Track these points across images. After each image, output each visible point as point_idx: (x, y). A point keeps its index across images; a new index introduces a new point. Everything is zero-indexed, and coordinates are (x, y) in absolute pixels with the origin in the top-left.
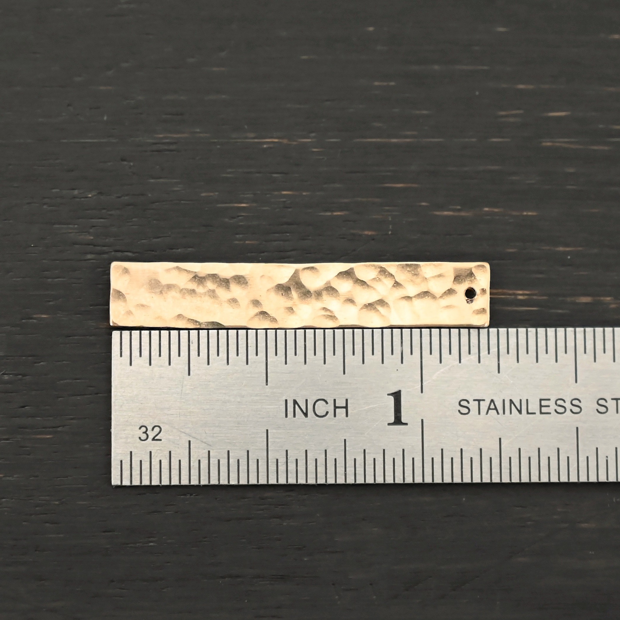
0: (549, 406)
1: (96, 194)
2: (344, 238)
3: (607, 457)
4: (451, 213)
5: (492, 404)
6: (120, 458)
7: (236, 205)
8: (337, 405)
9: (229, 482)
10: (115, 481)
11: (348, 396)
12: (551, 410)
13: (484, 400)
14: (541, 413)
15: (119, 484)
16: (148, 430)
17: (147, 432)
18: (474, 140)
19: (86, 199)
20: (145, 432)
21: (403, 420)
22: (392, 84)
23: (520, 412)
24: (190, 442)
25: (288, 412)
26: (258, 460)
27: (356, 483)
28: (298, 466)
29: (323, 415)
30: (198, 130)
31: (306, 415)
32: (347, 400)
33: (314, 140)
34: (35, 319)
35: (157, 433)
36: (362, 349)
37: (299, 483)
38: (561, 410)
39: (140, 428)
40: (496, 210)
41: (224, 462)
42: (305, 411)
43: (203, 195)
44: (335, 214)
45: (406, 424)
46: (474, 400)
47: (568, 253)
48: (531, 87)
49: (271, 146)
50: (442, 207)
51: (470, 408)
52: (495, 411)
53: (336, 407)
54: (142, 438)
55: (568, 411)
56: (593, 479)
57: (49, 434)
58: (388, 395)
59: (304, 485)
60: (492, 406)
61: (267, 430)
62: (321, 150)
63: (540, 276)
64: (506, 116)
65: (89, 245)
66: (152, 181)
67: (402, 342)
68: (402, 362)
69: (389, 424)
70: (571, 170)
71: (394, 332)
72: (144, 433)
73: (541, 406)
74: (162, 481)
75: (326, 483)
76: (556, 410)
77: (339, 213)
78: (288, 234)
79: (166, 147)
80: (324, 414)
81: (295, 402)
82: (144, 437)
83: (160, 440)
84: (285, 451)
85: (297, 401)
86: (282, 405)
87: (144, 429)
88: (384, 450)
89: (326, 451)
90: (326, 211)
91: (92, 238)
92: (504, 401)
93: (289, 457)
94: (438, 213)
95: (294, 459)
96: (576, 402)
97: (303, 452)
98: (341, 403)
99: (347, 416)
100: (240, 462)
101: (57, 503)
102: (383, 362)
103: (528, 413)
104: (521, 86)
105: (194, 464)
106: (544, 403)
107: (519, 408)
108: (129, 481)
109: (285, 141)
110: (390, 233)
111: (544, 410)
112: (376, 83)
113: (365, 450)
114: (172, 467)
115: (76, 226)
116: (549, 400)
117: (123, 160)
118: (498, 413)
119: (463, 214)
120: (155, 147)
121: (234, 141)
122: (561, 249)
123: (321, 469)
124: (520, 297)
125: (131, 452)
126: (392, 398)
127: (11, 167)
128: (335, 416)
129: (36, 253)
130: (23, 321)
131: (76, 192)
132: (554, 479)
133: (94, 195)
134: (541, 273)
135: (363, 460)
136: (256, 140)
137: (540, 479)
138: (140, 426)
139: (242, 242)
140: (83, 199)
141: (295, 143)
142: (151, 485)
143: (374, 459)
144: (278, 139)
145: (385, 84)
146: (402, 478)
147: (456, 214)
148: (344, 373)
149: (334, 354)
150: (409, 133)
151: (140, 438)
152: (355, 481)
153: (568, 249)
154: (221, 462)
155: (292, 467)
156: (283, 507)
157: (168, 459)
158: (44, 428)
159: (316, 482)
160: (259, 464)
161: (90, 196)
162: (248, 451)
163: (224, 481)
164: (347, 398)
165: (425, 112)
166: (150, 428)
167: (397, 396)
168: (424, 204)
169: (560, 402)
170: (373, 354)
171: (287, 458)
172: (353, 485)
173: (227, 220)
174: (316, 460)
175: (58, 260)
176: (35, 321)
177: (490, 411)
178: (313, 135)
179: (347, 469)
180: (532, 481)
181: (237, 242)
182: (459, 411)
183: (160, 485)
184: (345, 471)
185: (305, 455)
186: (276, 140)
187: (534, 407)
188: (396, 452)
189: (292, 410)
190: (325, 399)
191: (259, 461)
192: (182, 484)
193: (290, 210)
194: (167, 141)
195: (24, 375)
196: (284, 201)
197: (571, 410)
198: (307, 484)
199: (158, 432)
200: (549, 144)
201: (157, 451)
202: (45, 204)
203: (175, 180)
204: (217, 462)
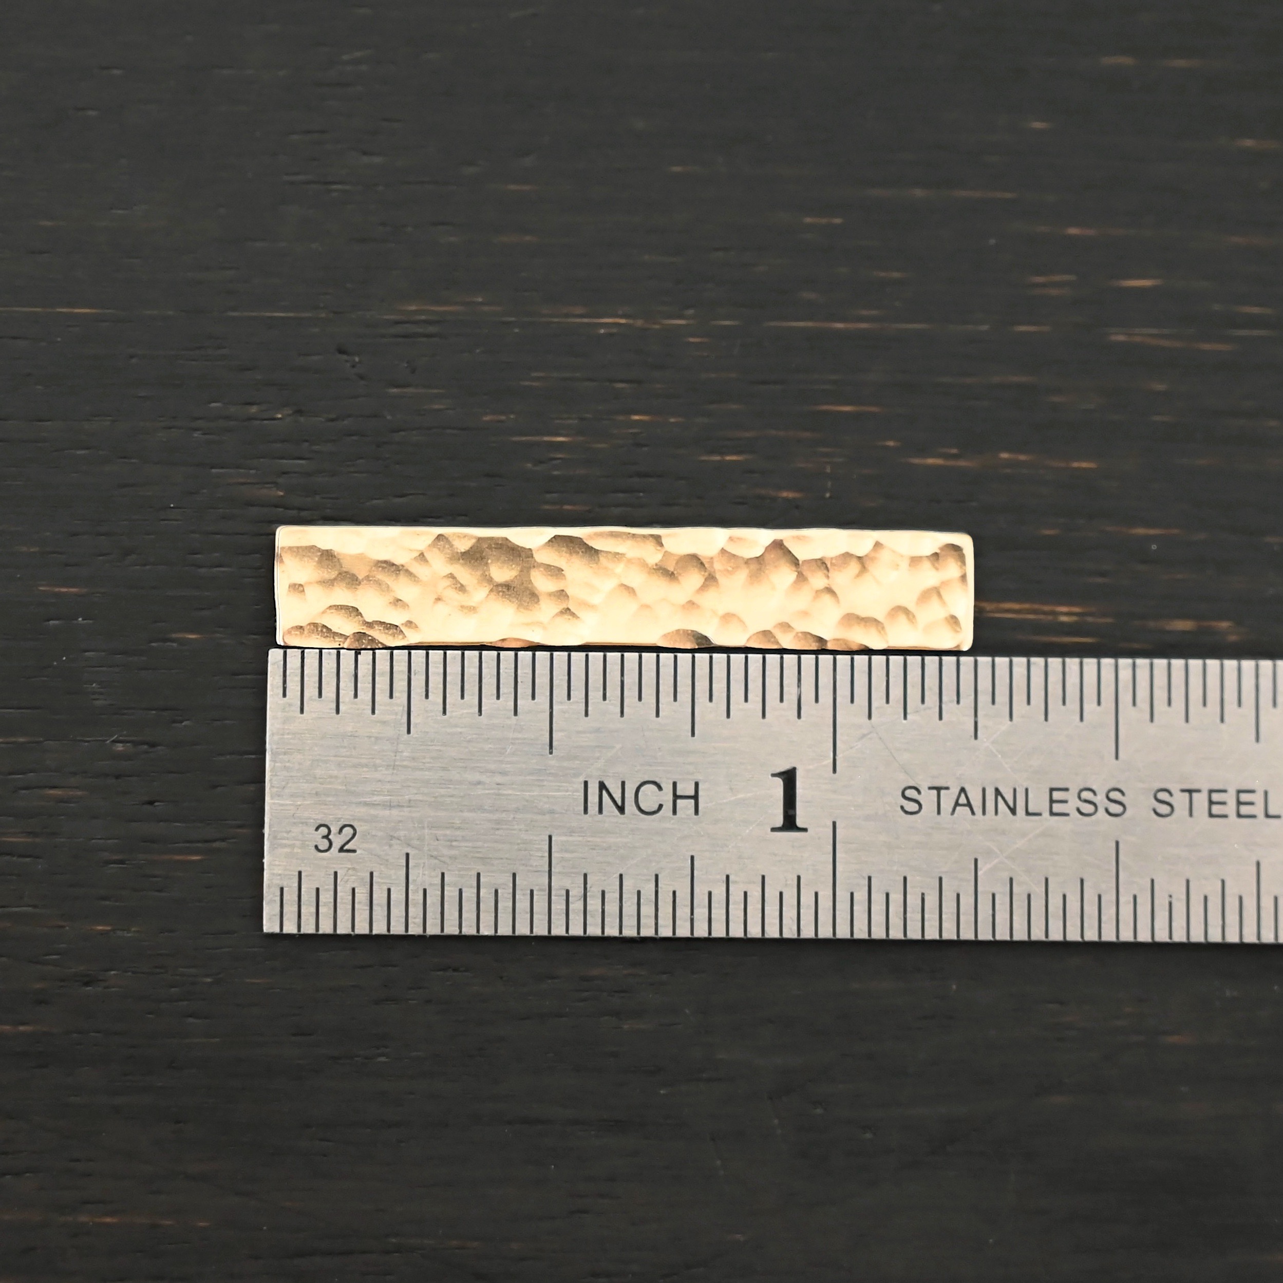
0: (1065, 802)
1: (290, 412)
2: (743, 504)
3: (1171, 896)
4: (939, 461)
5: (963, 795)
6: (278, 882)
7: (546, 439)
8: (678, 793)
9: (478, 931)
10: (270, 925)
11: (698, 777)
12: (1070, 808)
13: (947, 788)
14: (1052, 814)
15: (277, 930)
16: (332, 833)
17: (330, 837)
18: (985, 327)
19: (273, 422)
20: (326, 837)
21: (800, 823)
22: (838, 221)
23: (1013, 811)
24: (407, 855)
25: (589, 804)
26: (532, 892)
27: (711, 937)
28: (606, 904)
29: (653, 810)
30: (480, 300)
31: (621, 809)
32: (697, 784)
33: (691, 322)
34: (173, 640)
35: (348, 839)
36: (726, 689)
37: (606, 934)
38: (1088, 808)
39: (317, 829)
40: (1022, 457)
41: (469, 895)
42: (619, 803)
43: (487, 418)
44: (728, 458)
45: (805, 830)
46: (930, 788)
47: (1153, 539)
48: (1090, 232)
49: (614, 330)
50: (923, 451)
51: (922, 802)
52: (967, 809)
53: (676, 797)
54: (321, 848)
55: (1101, 811)
56: (1144, 936)
57: (196, 853)
58: (774, 775)
59: (615, 938)
60: (963, 800)
61: (550, 837)
62: (705, 340)
63: (1100, 580)
64: (1044, 285)
65: (276, 506)
66: (395, 390)
67: (799, 680)
68: (799, 716)
69: (773, 830)
70: (1160, 387)
71: (784, 660)
72: (324, 837)
73: (1052, 801)
74: (356, 927)
75: (656, 936)
76: (1078, 810)
77: (734, 458)
78: (641, 494)
79: (420, 330)
80: (656, 807)
81: (602, 786)
82: (324, 844)
83: (354, 851)
84: (583, 875)
85: (607, 784)
86: (577, 791)
87: (324, 831)
88: (763, 877)
89: (657, 876)
90: (712, 452)
91: (281, 494)
92: (984, 790)
93: (588, 886)
94: (916, 461)
95: (599, 891)
96: (1115, 795)
97: (615, 878)
98: (686, 788)
99: (697, 812)
100: (499, 895)
101: (209, 980)
102: (764, 716)
103: (1028, 813)
104: (1073, 231)
105: (416, 897)
106: (1057, 795)
107: (1011, 804)
108: (296, 926)
109: (639, 323)
110: (828, 495)
111: (1057, 808)
112: (808, 220)
113: (728, 877)
114: (375, 902)
115: (252, 472)
116: (1066, 790)
117: (341, 351)
118: (973, 813)
119: (962, 463)
120: (399, 329)
121: (544, 320)
122: (1140, 531)
123: (647, 910)
124: (1064, 619)
125: (300, 873)
126: (779, 783)
127: (134, 361)
128: (675, 812)
129: (181, 520)
130: (153, 644)
131: (254, 409)
132: (1073, 935)
133: (289, 415)
134: (1103, 574)
135: (725, 895)
136: (586, 320)
137: (1047, 936)
138: (317, 825)
139: (557, 507)
140: (265, 422)
141: (657, 327)
142: (335, 933)
143: (745, 893)
144: (626, 319)
145: (824, 221)
146: (795, 928)
147: (950, 463)
148: (693, 734)
149: (675, 699)
150: (864, 313)
151: (316, 847)
152: (710, 933)
153: (1152, 532)
154: (464, 894)
155: (594, 904)
156: (622, 995)
157: (368, 887)
158: (188, 842)
159: (639, 933)
160: (535, 897)
161: (280, 416)
162: (514, 875)
163: (469, 929)
164: (697, 781)
165: (896, 275)
166: (334, 829)
167: (789, 778)
168: (891, 443)
169: (1086, 795)
170: (746, 700)
171: (585, 888)
172: (705, 939)
173: (529, 465)
174: (639, 893)
175: (218, 534)
176: (175, 645)
177: (958, 808)
178: (691, 312)
179: (695, 911)
180: (1033, 938)
181: (547, 507)
182: (902, 807)
183: (352, 933)
184: (692, 913)
185: (618, 883)
186: (623, 321)
187: (1039, 802)
188: (786, 881)
189: (597, 800)
190: (657, 780)
191: (535, 893)
192: (392, 933)
193: (646, 449)
194: (423, 317)
195: (153, 745)
196: (634, 434)
197: (1107, 811)
198: (621, 936)
199: (350, 836)
200: (1121, 338)
201: (347, 871)
202: (196, 430)
203: (436, 391)
204: (457, 893)
